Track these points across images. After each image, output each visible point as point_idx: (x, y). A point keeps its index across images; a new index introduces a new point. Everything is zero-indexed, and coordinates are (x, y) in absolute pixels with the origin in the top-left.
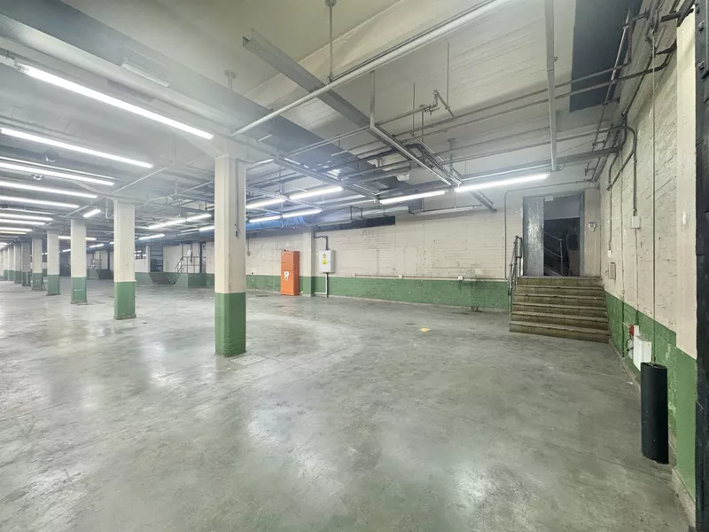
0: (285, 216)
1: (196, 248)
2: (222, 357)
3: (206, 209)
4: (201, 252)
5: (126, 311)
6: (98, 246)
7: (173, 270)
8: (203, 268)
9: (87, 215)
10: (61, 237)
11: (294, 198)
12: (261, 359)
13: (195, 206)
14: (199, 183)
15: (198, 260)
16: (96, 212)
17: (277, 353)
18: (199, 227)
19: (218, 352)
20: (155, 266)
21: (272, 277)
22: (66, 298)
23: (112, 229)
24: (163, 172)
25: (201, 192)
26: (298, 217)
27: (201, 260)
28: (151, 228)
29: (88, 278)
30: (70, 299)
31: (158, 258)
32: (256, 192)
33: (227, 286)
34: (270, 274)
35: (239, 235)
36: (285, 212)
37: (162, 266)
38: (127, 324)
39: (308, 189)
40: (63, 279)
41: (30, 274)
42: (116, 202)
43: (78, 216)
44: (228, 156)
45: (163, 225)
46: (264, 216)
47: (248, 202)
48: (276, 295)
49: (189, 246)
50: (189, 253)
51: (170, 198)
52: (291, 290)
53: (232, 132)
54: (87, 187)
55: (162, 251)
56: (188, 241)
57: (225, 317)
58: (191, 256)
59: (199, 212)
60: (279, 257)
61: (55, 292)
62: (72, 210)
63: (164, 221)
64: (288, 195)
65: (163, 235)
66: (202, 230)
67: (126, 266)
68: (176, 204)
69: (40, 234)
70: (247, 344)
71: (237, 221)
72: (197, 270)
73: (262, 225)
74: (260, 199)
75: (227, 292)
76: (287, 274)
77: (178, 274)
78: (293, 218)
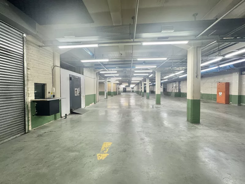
0: (221, 66)
1: (177, 83)
2: (190, 123)
3: (182, 69)
4: (179, 85)
5: (158, 103)
6: (151, 84)
7: (170, 91)
8: (180, 90)
9: (150, 76)
10: (144, 83)
11: (227, 56)
12: (208, 128)
13: (178, 69)
14: (180, 60)
15: (178, 88)
16: (152, 75)
17: (217, 128)
18: (179, 76)
19: (188, 120)
20: (165, 90)
21: (212, 94)
22: (145, 98)
23: (155, 79)
24: (169, 60)
25: (181, 64)
26: (229, 66)
27: (179, 87)
28: (164, 78)
29: (149, 93)
30: (146, 98)
31: (165, 87)
32: (205, 58)
33: (192, 97)
34: (211, 93)
35: (198, 77)
36: (220, 64)
37: (166, 90)
38: (159, 106)
39: (238, 50)
40: (145, 93)
41: (139, 91)
42: (156, 71)
43: (148, 77)
44: (193, 47)
45: (168, 77)
46: (208, 68)
47: (202, 63)
48: (214, 103)
49: (175, 83)
50: (175, 85)
51: (170, 68)
52: (224, 101)
53: (196, 37)
54: (150, 69)
55: (166, 85)
56: (175, 81)
57: (191, 108)
58: (176, 87)
59: (179, 71)
60: (216, 85)
61: (143, 96)
62: (147, 75)
63: (168, 75)
64: (224, 56)
65: (167, 80)
66: (180, 77)
67: (158, 90)
68: (172, 69)
69: (141, 82)
70: (200, 121)
71: (197, 71)
72: (178, 91)
73: (206, 72)
74: (207, 61)
75: (192, 99)
76: (220, 94)
77: (171, 92)
78: (226, 66)
